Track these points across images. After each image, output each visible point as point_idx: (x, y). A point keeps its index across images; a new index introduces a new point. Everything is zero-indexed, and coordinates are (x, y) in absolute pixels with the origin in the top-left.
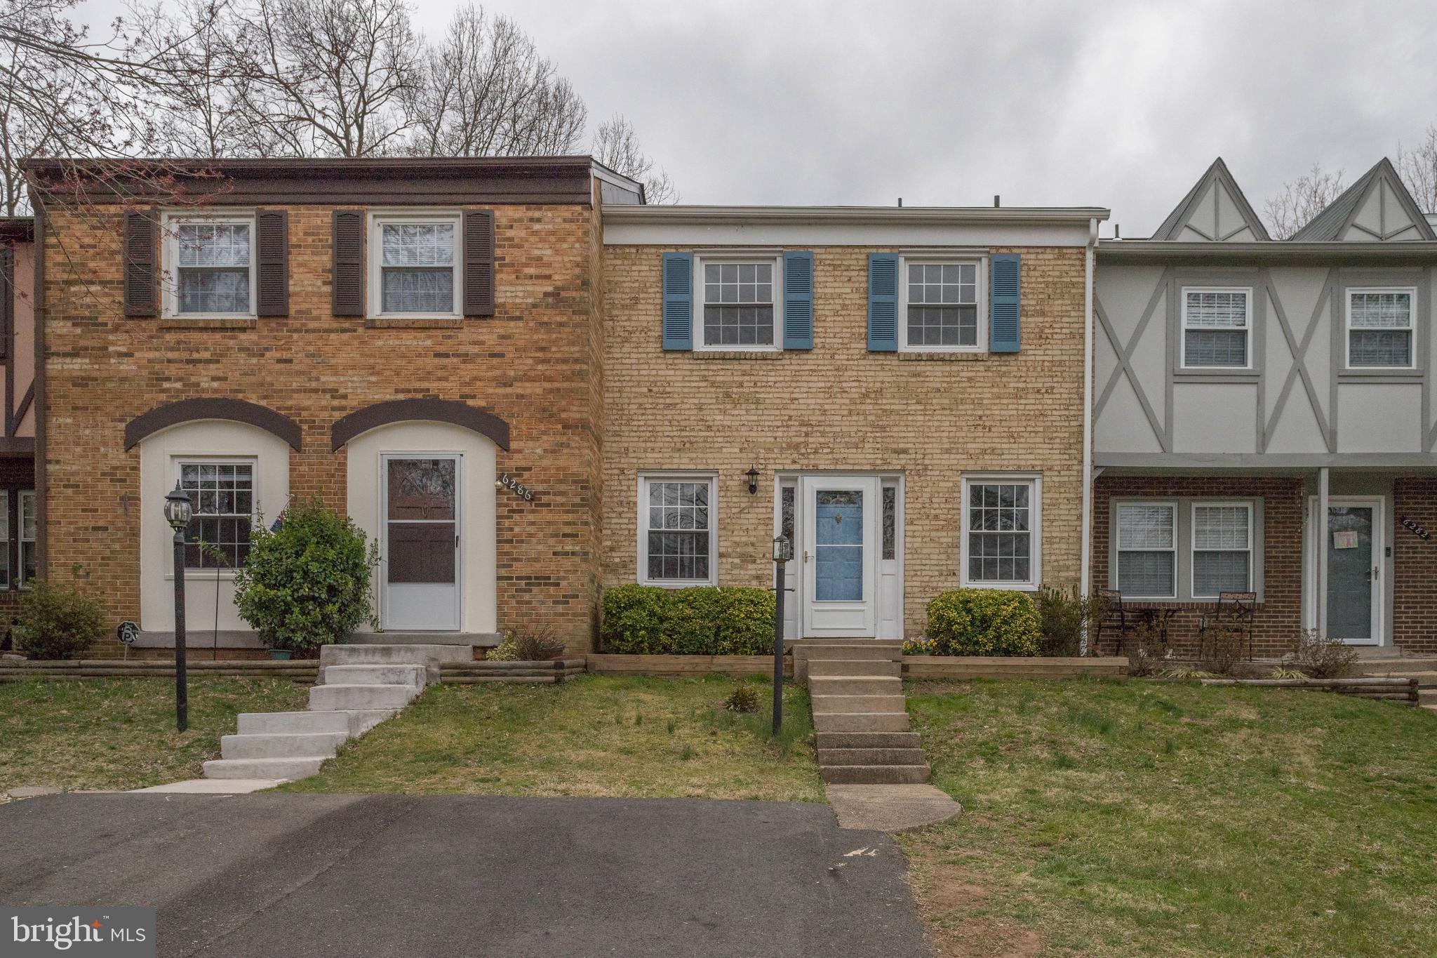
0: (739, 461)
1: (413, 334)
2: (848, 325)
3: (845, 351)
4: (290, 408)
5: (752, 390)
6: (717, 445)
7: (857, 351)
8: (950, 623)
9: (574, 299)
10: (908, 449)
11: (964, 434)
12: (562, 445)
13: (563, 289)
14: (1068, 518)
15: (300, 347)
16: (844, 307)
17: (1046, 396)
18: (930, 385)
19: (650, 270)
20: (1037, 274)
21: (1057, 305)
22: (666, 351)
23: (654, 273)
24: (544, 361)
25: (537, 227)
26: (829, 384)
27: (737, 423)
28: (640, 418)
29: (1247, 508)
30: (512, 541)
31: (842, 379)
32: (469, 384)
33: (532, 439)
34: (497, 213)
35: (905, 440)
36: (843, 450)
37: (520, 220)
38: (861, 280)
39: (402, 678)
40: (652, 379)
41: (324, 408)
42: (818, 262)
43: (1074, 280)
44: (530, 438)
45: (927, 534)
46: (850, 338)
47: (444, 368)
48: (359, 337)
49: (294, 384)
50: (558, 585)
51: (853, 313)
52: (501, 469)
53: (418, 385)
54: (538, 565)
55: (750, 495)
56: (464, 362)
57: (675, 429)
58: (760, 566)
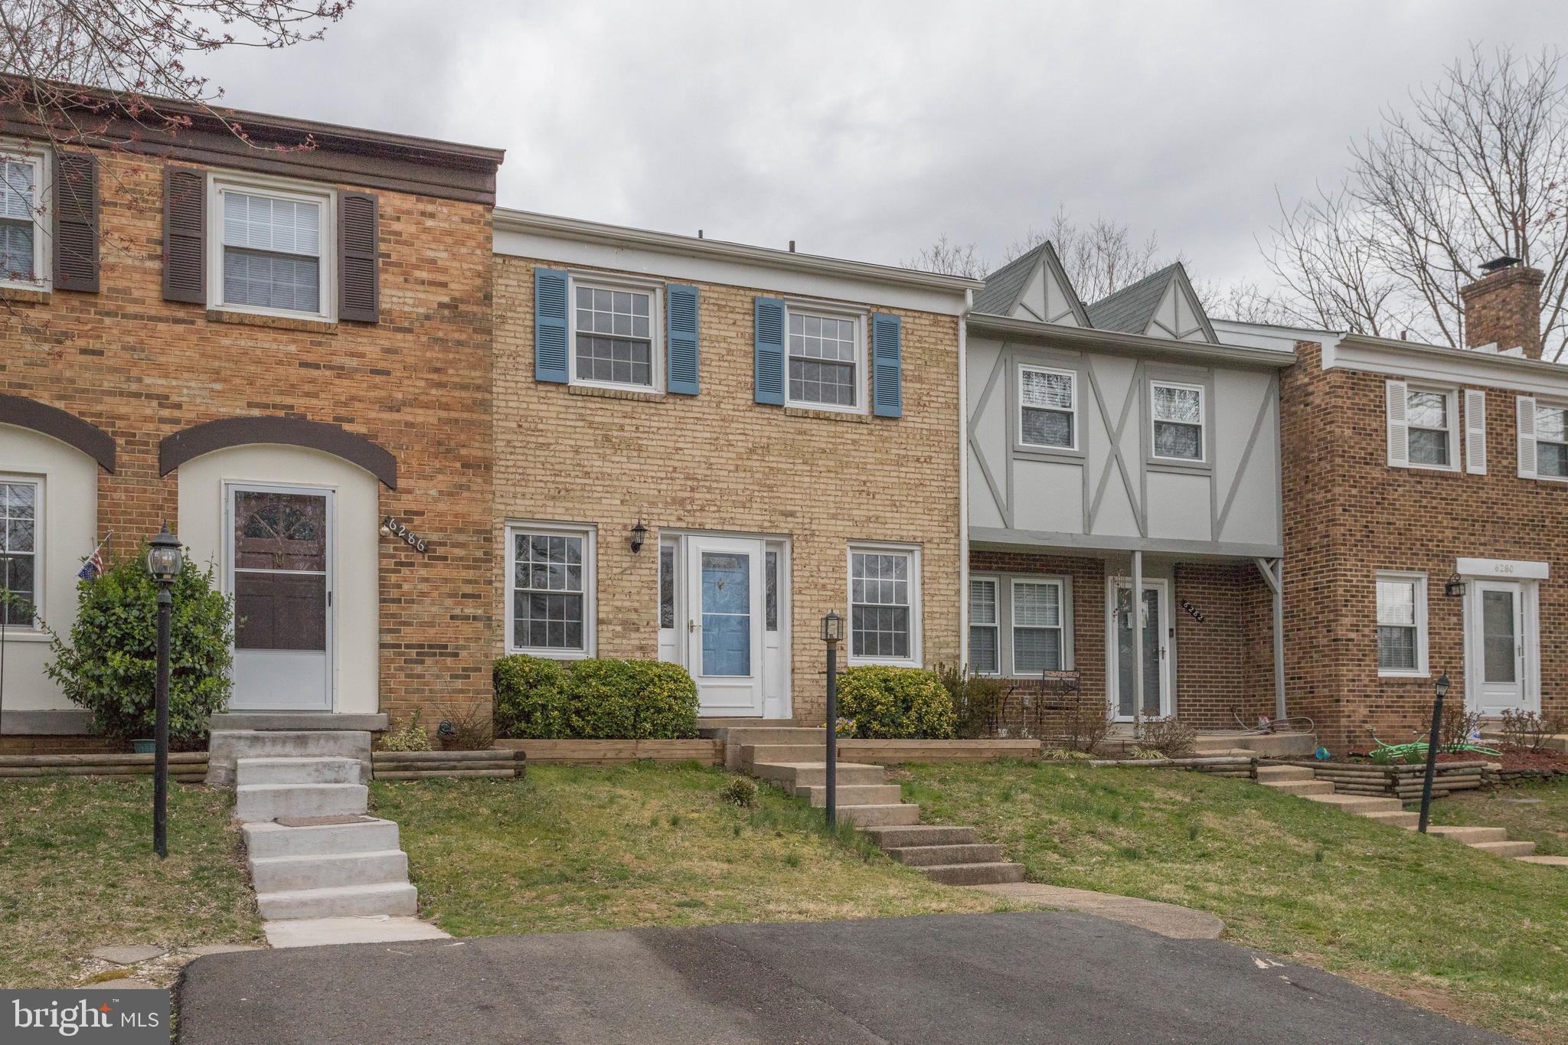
0: (620, 515)
1: (272, 335)
2: (734, 372)
3: (731, 400)
4: (100, 415)
5: (634, 435)
6: (596, 495)
7: (742, 402)
8: (872, 703)
9: (475, 314)
10: (795, 512)
11: (849, 500)
12: (461, 487)
13: (462, 301)
14: (948, 592)
15: (113, 335)
16: (730, 352)
17: (925, 465)
18: (816, 444)
19: (519, 286)
20: (915, 338)
21: (933, 373)
22: (538, 382)
23: (523, 290)
24: (440, 385)
25: (429, 223)
26: (715, 436)
27: (618, 471)
28: (508, 457)
29: (1057, 586)
30: (399, 601)
31: (728, 431)
32: (345, 404)
33: (425, 478)
34: (381, 200)
35: (793, 502)
36: (729, 509)
37: (409, 212)
38: (746, 325)
39: (342, 775)
40: (522, 412)
41: (146, 419)
42: (702, 300)
43: (948, 348)
44: (423, 477)
45: (815, 605)
46: (736, 386)
47: (313, 381)
48: (198, 331)
49: (106, 384)
50: (456, 655)
51: (739, 360)
52: (386, 512)
53: (278, 400)
54: (432, 631)
55: (633, 554)
56: (339, 376)
57: (548, 473)
58: (644, 636)
